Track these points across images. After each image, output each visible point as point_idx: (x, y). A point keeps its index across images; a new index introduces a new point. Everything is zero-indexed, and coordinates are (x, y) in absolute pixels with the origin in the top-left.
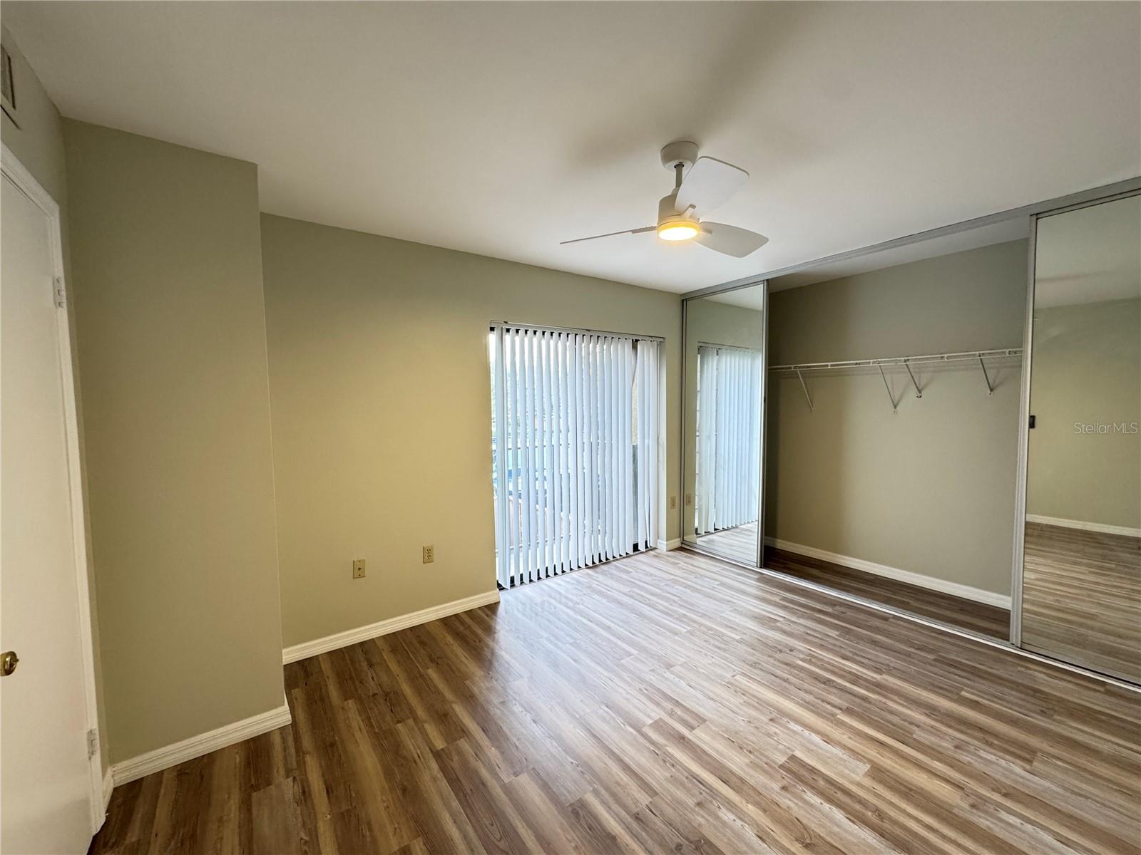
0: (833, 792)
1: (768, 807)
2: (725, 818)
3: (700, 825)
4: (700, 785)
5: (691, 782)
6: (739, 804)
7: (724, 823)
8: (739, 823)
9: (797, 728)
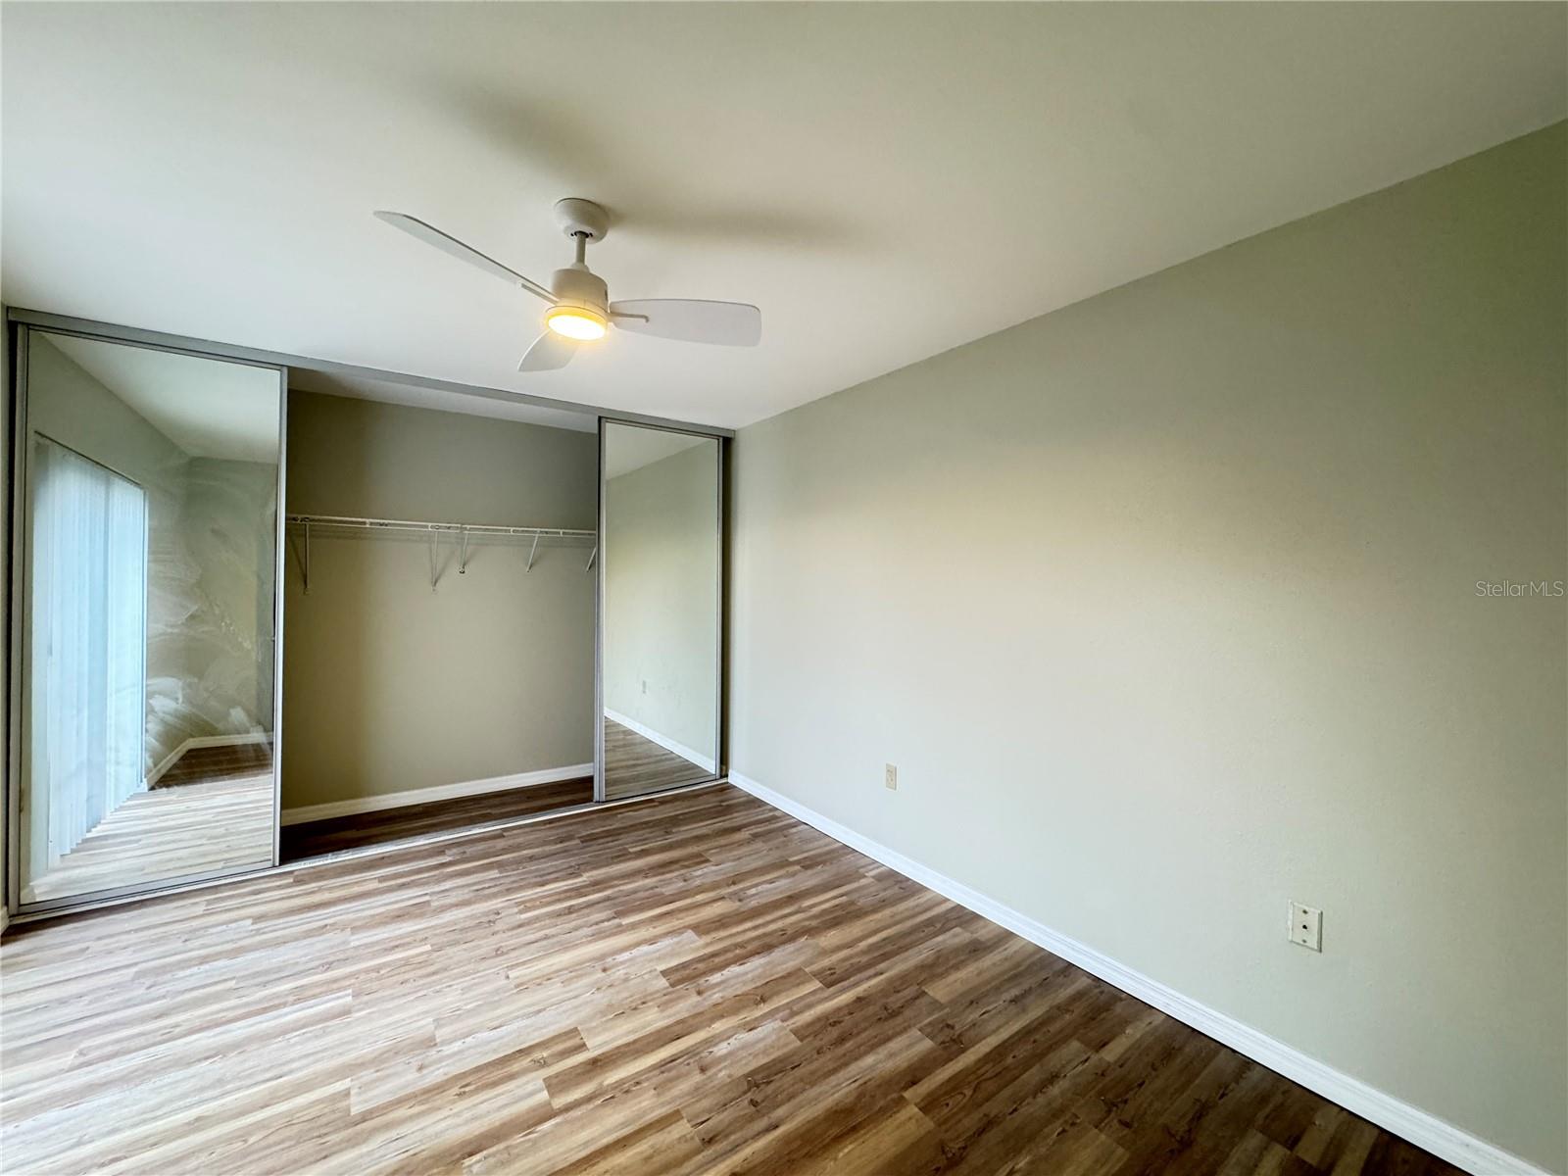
0: (712, 962)
1: (720, 1012)
2: (724, 1051)
3: (730, 1076)
4: (674, 1063)
5: (669, 1070)
6: (709, 1035)
7: (730, 1054)
8: (732, 1041)
9: (626, 956)
